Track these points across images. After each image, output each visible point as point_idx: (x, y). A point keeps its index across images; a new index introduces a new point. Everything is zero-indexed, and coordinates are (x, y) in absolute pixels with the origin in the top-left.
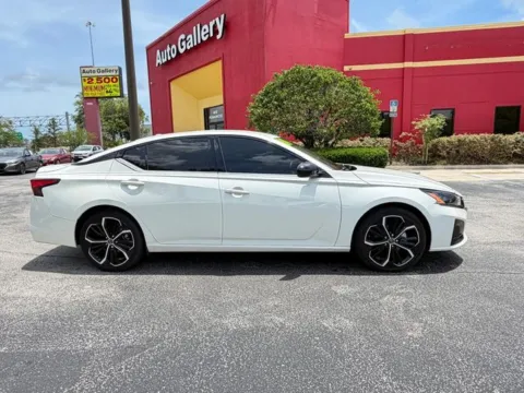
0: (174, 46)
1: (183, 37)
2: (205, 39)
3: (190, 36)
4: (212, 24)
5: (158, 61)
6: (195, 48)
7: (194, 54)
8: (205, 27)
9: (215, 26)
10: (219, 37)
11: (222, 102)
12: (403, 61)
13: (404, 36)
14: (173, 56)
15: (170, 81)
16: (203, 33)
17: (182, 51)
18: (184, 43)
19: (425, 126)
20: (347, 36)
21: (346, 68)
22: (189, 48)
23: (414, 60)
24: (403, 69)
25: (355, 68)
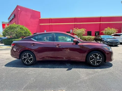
12: (50, 23)
13: (50, 19)
16: (12, 17)
20: (40, 18)
21: (40, 24)
23: (52, 23)
24: (50, 25)
25: (42, 24)
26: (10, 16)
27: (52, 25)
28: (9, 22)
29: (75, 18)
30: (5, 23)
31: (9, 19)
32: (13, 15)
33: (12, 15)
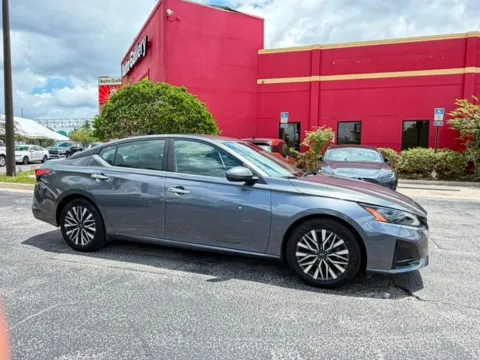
0: (128, 62)
1: (132, 54)
2: (139, 56)
4: (141, 44)
7: (140, 67)
9: (142, 46)
10: (144, 54)
12: (310, 75)
13: (311, 52)
14: (128, 69)
16: (138, 51)
17: (131, 66)
18: (132, 60)
20: (260, 52)
21: (259, 82)
22: (133, 63)
23: (320, 75)
24: (310, 83)
25: (268, 81)
26: (132, 49)
27: (320, 82)
28: (124, 74)
29: (467, 41)
30: (111, 83)
31: (123, 63)
32: (143, 42)
33: (137, 42)
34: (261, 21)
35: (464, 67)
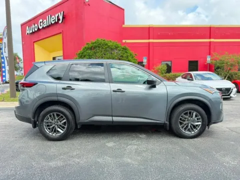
0: (36, 25)
1: (41, 20)
2: (53, 22)
3: (45, 21)
4: (57, 16)
5: (28, 32)
6: (48, 27)
8: (53, 17)
9: (58, 17)
10: (60, 22)
11: (62, 55)
12: (149, 39)
13: (149, 28)
14: (36, 30)
15: (34, 42)
16: (52, 20)
17: (40, 28)
18: (42, 24)
19: (159, 69)
20: (124, 26)
21: (124, 41)
22: (44, 26)
23: (153, 39)
24: (149, 43)
25: (128, 41)
27: (153, 43)
29: (210, 28)
32: (59, 15)
34: (123, 10)
35: (210, 38)
